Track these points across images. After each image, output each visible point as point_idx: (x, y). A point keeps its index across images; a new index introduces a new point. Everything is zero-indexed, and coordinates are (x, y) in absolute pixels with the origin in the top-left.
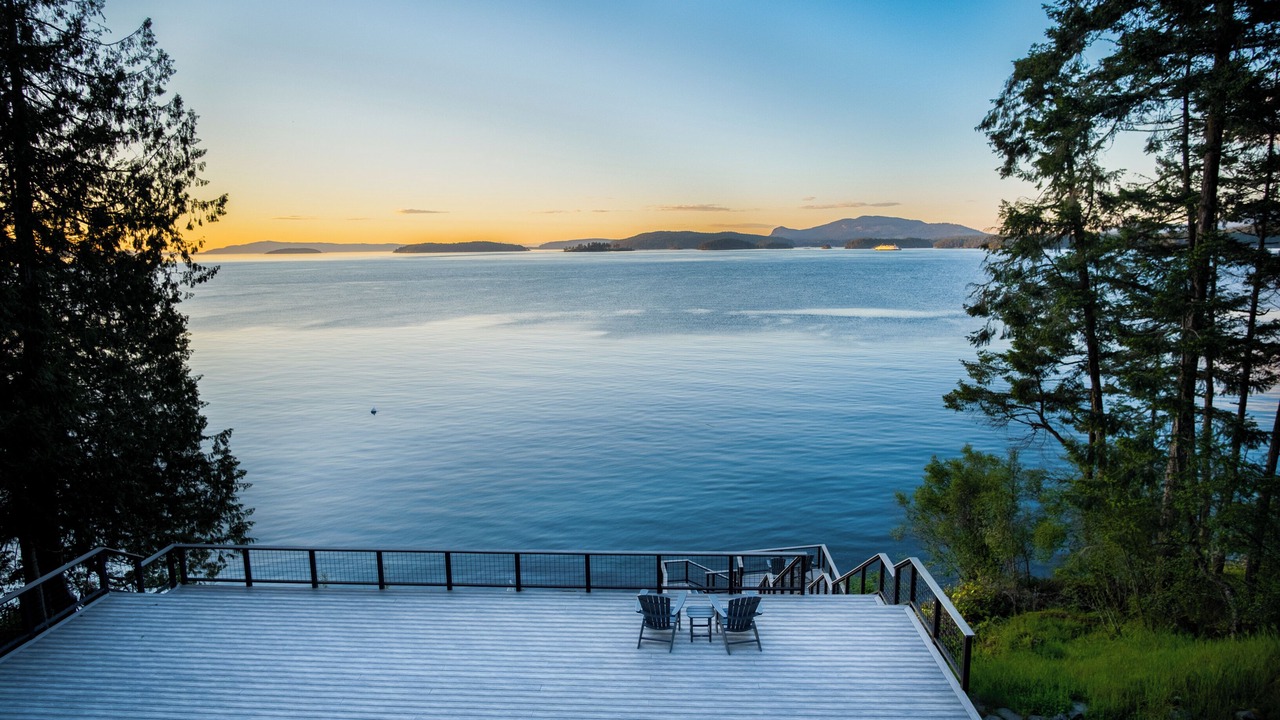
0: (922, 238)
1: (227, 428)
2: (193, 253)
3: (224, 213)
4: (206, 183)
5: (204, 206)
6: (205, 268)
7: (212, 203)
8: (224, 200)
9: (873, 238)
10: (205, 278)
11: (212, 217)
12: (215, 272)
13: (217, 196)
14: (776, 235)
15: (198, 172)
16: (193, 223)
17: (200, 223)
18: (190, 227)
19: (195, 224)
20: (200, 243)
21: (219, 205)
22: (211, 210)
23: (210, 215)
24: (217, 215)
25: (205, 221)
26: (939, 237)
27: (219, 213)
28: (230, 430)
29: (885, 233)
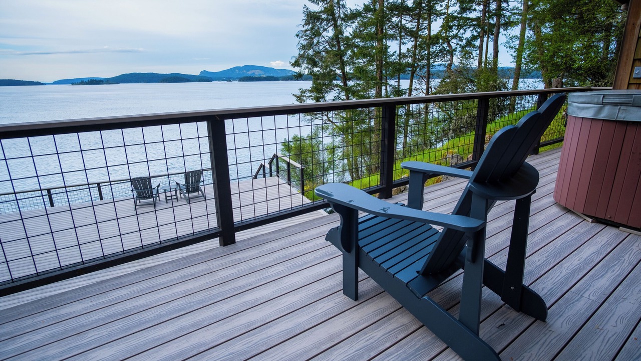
0: (274, 76)
14: (202, 75)
26: (282, 76)
29: (257, 73)
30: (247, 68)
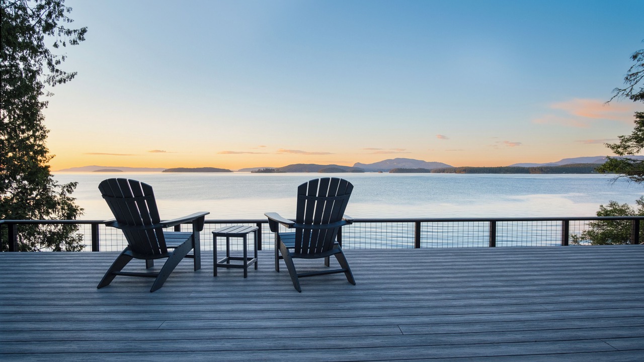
0: (425, 168)
1: (73, 182)
2: (56, 64)
3: (83, 39)
4: (71, 21)
5: (69, 32)
6: (65, 73)
7: (75, 31)
8: (84, 31)
9: (402, 168)
10: (65, 80)
11: (74, 41)
12: (73, 76)
13: (79, 28)
14: (356, 167)
15: (65, 13)
16: (58, 43)
17: (64, 45)
18: (56, 45)
19: (60, 45)
20: (63, 58)
21: (81, 34)
22: (74, 36)
23: (72, 40)
24: (78, 40)
25: (67, 43)
26: (432, 168)
27: (80, 38)
28: (76, 183)
29: (407, 167)
30: (398, 160)
